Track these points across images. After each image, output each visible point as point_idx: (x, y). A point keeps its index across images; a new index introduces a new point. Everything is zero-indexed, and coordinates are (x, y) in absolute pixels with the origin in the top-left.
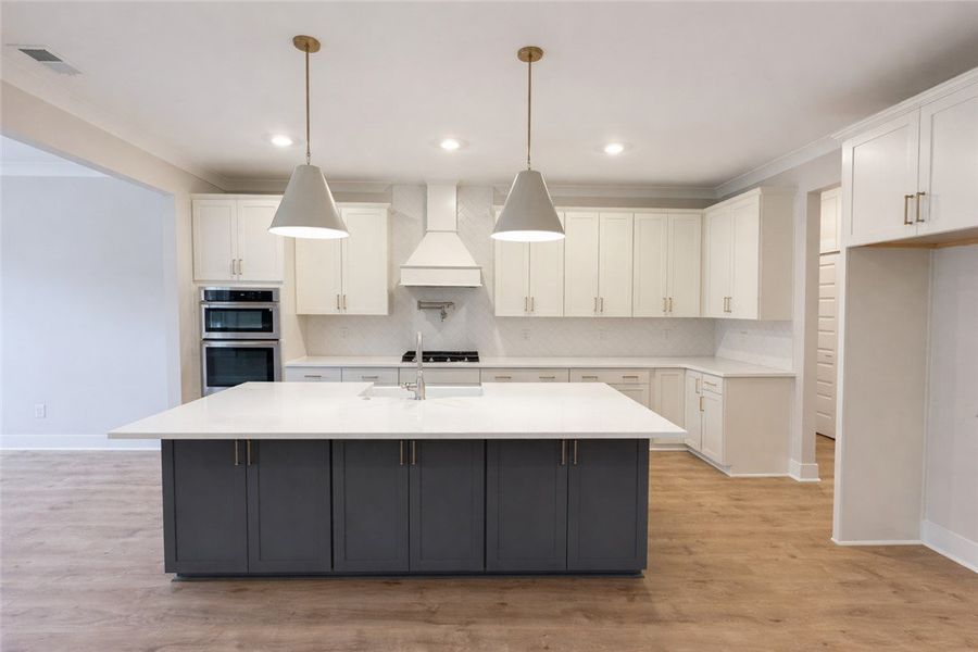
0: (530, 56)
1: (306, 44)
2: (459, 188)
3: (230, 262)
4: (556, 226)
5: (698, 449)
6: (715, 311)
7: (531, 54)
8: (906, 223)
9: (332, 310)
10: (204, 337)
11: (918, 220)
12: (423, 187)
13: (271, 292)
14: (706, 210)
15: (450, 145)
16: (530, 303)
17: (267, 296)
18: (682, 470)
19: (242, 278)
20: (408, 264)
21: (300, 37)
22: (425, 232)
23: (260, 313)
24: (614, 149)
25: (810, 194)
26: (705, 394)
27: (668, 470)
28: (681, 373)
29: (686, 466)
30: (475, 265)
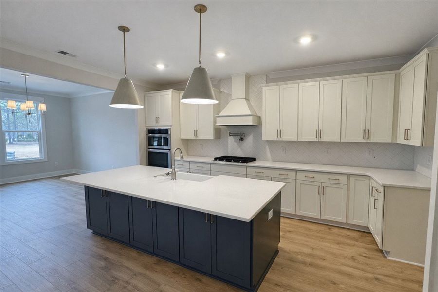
0: (201, 10)
1: (124, 29)
3: (155, 118)
7: (201, 9)
9: (192, 137)
10: (148, 147)
13: (168, 130)
14: (400, 70)
16: (279, 133)
17: (166, 132)
19: (159, 125)
20: (219, 115)
23: (164, 138)
28: (366, 179)
30: (250, 114)
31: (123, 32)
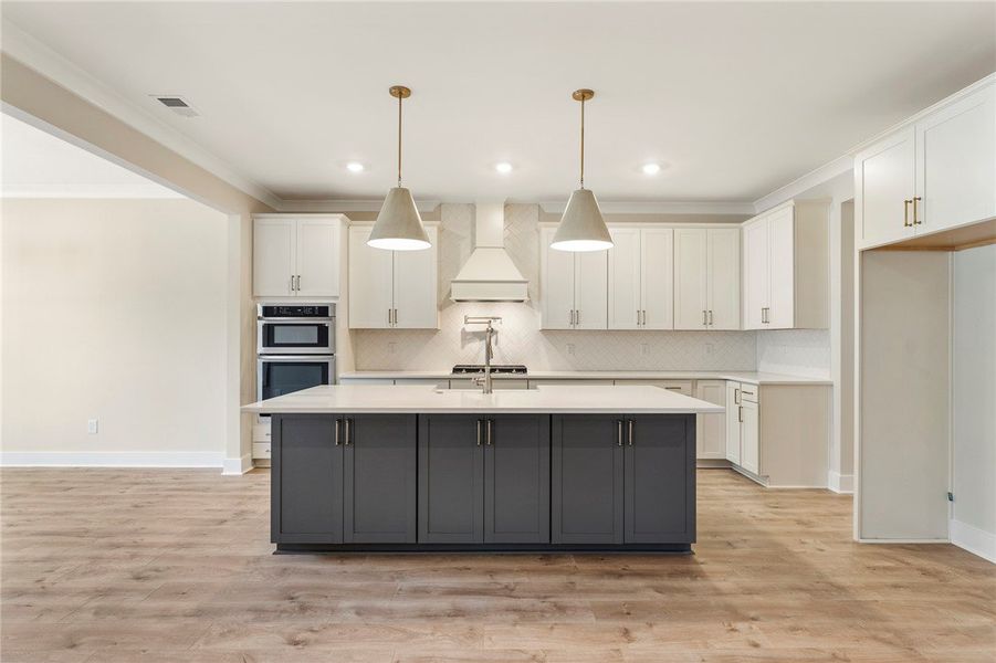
1: (401, 92)
2: (507, 206)
3: (290, 278)
4: (605, 236)
5: (737, 463)
6: (753, 322)
7: (585, 95)
8: (906, 225)
9: (383, 324)
10: (259, 352)
11: (915, 222)
12: (472, 207)
13: (327, 308)
14: (742, 224)
15: (504, 169)
16: (575, 316)
17: (323, 311)
18: (723, 484)
19: (300, 294)
20: (458, 278)
21: (394, 88)
22: (474, 248)
23: (316, 328)
24: (651, 170)
25: (844, 204)
26: (743, 404)
27: (711, 484)
28: (720, 384)
29: (726, 480)
30: (522, 279)
31: (398, 99)
